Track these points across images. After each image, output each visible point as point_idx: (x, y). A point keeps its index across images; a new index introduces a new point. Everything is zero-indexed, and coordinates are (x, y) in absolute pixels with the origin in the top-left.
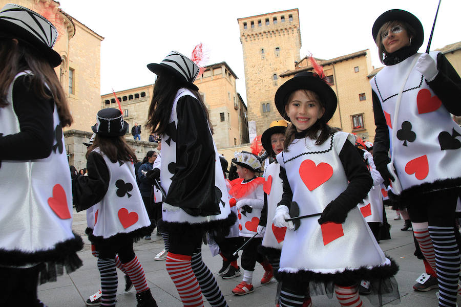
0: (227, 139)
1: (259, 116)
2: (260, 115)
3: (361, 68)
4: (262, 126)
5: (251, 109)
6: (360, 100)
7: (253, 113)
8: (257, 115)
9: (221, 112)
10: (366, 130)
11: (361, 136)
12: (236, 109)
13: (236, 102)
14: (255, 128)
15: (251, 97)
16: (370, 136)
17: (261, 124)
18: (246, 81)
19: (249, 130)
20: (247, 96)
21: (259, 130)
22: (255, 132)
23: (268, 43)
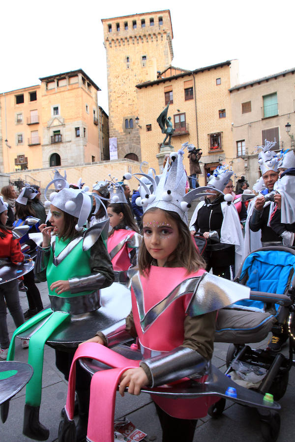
0: (82, 157)
1: (122, 133)
2: (122, 131)
3: (223, 80)
4: (124, 144)
5: (113, 124)
6: (220, 117)
7: (115, 129)
8: (119, 132)
9: (76, 127)
10: (223, 151)
11: (218, 158)
12: (96, 124)
13: (96, 117)
14: (116, 145)
15: (113, 111)
16: (227, 158)
17: (122, 141)
18: (108, 93)
19: (110, 147)
20: (109, 110)
21: (120, 148)
22: (116, 149)
23: (134, 50)
